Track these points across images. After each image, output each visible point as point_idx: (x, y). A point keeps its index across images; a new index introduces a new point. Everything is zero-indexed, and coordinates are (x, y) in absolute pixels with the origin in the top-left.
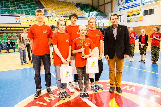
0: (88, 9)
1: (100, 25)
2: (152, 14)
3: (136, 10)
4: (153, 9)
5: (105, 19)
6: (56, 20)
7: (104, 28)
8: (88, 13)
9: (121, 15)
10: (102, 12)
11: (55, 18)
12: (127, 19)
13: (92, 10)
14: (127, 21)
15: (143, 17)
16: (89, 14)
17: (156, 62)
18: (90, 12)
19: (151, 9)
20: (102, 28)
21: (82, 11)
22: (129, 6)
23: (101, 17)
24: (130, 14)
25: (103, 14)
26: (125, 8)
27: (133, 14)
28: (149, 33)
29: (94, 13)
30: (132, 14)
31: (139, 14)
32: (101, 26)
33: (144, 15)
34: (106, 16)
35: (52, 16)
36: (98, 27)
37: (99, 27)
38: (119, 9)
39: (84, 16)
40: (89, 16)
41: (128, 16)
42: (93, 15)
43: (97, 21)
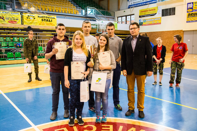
0: (84, 4)
1: (101, 28)
2: (173, 15)
3: (153, 9)
4: (175, 8)
5: (109, 19)
6: (34, 18)
8: (84, 9)
9: (131, 15)
10: (104, 9)
11: (33, 15)
12: (140, 20)
13: (90, 6)
15: (160, 18)
16: (86, 11)
17: (178, 85)
18: (88, 9)
19: (172, 7)
21: (76, 6)
22: (142, 2)
23: (103, 16)
24: (143, 14)
25: (106, 12)
26: (137, 4)
27: (147, 13)
28: (169, 42)
29: (94, 10)
30: (145, 14)
31: (156, 14)
32: (102, 30)
33: (163, 15)
34: (111, 16)
35: (29, 11)
37: (100, 31)
38: (129, 6)
39: (79, 14)
40: (86, 14)
41: (141, 17)
42: (91, 14)
43: (98, 22)
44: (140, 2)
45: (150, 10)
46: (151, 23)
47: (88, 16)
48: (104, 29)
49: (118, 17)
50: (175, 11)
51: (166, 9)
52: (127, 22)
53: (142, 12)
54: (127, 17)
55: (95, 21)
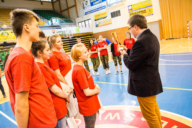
0: (49, 16)
1: (67, 33)
2: (119, 16)
3: (103, 13)
4: (120, 11)
5: (72, 25)
7: (73, 37)
8: (50, 20)
9: (88, 20)
10: (66, 18)
11: (7, 32)
12: (96, 23)
13: (54, 17)
14: (96, 25)
15: (111, 19)
16: (52, 21)
19: (117, 10)
20: (70, 37)
21: (43, 19)
22: (95, 9)
23: (66, 23)
24: (97, 18)
25: (68, 20)
26: (91, 11)
27: (100, 17)
28: (120, 36)
29: (58, 20)
31: (107, 16)
32: (68, 35)
33: (112, 17)
34: (73, 22)
35: (2, 29)
36: (65, 36)
37: (67, 36)
38: (85, 13)
39: (46, 25)
40: (52, 24)
41: (96, 20)
42: (56, 23)
43: (63, 29)
44: (94, 9)
45: (102, 14)
46: (104, 24)
47: (54, 25)
48: (69, 34)
49: (78, 23)
50: (120, 13)
51: (113, 12)
52: (86, 26)
53: (96, 16)
54: (86, 21)
55: (61, 28)
